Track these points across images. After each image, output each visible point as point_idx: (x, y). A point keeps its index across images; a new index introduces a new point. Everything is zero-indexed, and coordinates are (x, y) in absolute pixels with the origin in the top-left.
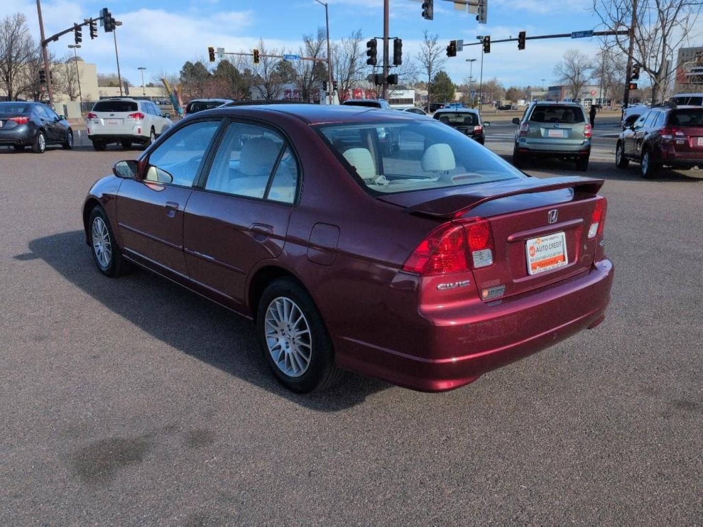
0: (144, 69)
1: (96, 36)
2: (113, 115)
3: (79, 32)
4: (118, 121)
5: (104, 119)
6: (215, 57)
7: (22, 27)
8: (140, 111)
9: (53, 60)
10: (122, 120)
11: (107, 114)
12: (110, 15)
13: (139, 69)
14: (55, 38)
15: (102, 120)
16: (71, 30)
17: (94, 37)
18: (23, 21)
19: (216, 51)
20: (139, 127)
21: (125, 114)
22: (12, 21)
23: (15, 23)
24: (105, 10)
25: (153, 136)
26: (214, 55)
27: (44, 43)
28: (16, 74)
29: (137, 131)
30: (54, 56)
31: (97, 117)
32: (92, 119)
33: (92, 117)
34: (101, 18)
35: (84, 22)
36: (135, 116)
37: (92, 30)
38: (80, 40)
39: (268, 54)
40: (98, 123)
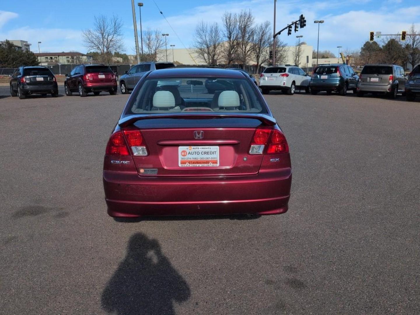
0: (341, 47)
1: (297, 31)
2: (272, 75)
3: (290, 29)
4: (274, 78)
5: (268, 77)
6: (374, 38)
7: (268, 28)
8: (287, 72)
9: (282, 45)
10: (276, 78)
11: (269, 74)
12: (304, 18)
13: (338, 47)
14: (279, 33)
15: (266, 78)
16: (286, 28)
17: (296, 31)
18: (269, 25)
19: (375, 34)
20: (285, 82)
21: (278, 74)
22: (264, 26)
23: (265, 26)
24: (302, 16)
25: (293, 86)
26: (373, 36)
27: (275, 36)
28: (262, 53)
29: (283, 84)
30: (283, 43)
31: (264, 76)
32: (262, 77)
33: (262, 76)
34: (299, 21)
35: (292, 23)
36: (283, 75)
37: (296, 27)
38: (290, 34)
39: (417, 33)
40: (264, 79)
